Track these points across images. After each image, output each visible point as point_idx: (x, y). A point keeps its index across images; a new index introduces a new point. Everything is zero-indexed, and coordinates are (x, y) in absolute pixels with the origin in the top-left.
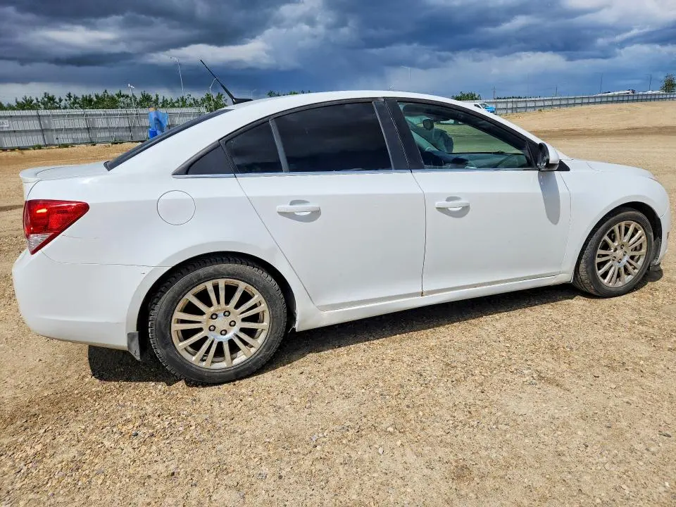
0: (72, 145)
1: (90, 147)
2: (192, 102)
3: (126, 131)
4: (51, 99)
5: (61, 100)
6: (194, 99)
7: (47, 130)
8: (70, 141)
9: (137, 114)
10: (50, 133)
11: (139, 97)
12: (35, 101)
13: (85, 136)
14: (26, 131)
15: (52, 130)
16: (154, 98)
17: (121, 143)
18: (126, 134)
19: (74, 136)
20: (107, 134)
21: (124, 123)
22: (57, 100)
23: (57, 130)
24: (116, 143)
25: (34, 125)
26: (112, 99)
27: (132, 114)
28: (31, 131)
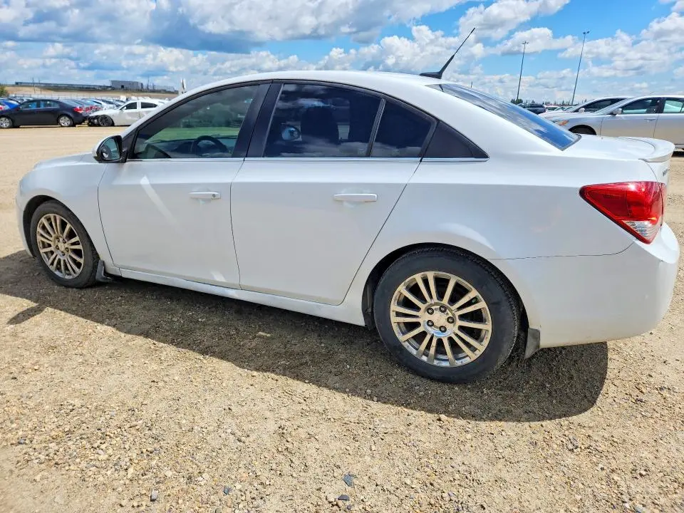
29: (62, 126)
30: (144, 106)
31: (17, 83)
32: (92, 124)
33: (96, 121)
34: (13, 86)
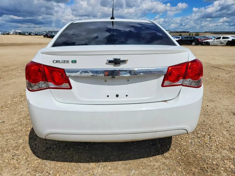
29: (192, 45)
30: (223, 38)
31: (205, 32)
32: (202, 45)
33: (204, 44)
34: (204, 33)
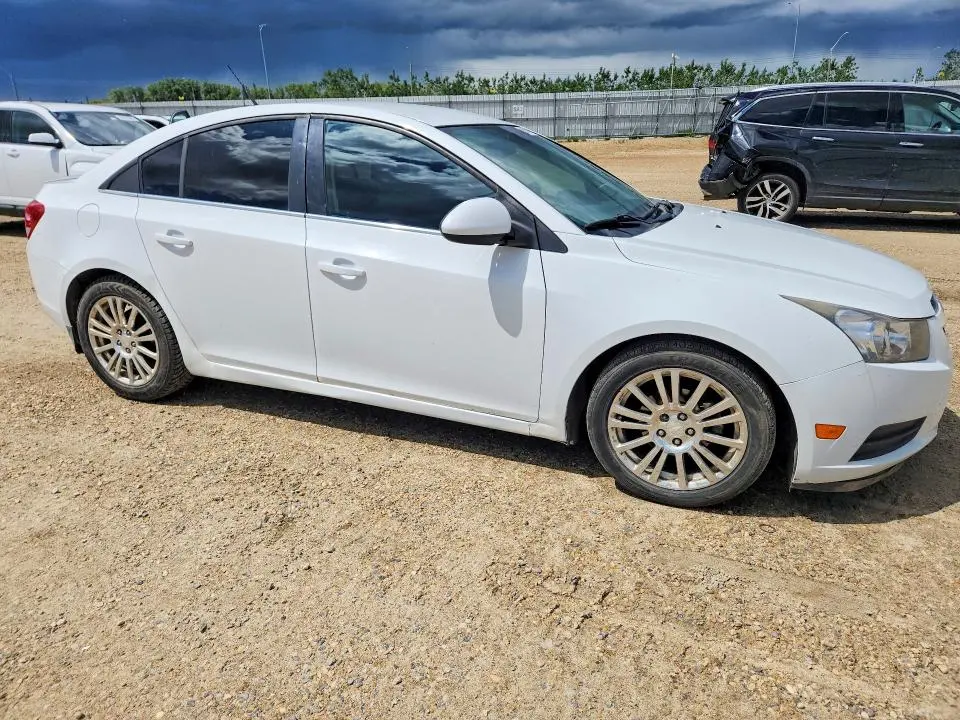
0: (584, 139)
1: (602, 142)
2: (797, 73)
3: (652, 121)
4: (606, 76)
5: (616, 77)
6: (800, 70)
7: (560, 118)
8: (582, 133)
9: (672, 97)
10: (562, 122)
11: (716, 68)
12: (587, 79)
13: (601, 126)
14: (538, 120)
15: (565, 119)
16: (738, 69)
17: (640, 138)
18: (649, 124)
19: (589, 126)
20: (628, 125)
21: (651, 109)
22: (612, 77)
23: (570, 119)
24: (635, 138)
25: (548, 112)
26: (679, 72)
27: (666, 97)
28: (543, 120)
